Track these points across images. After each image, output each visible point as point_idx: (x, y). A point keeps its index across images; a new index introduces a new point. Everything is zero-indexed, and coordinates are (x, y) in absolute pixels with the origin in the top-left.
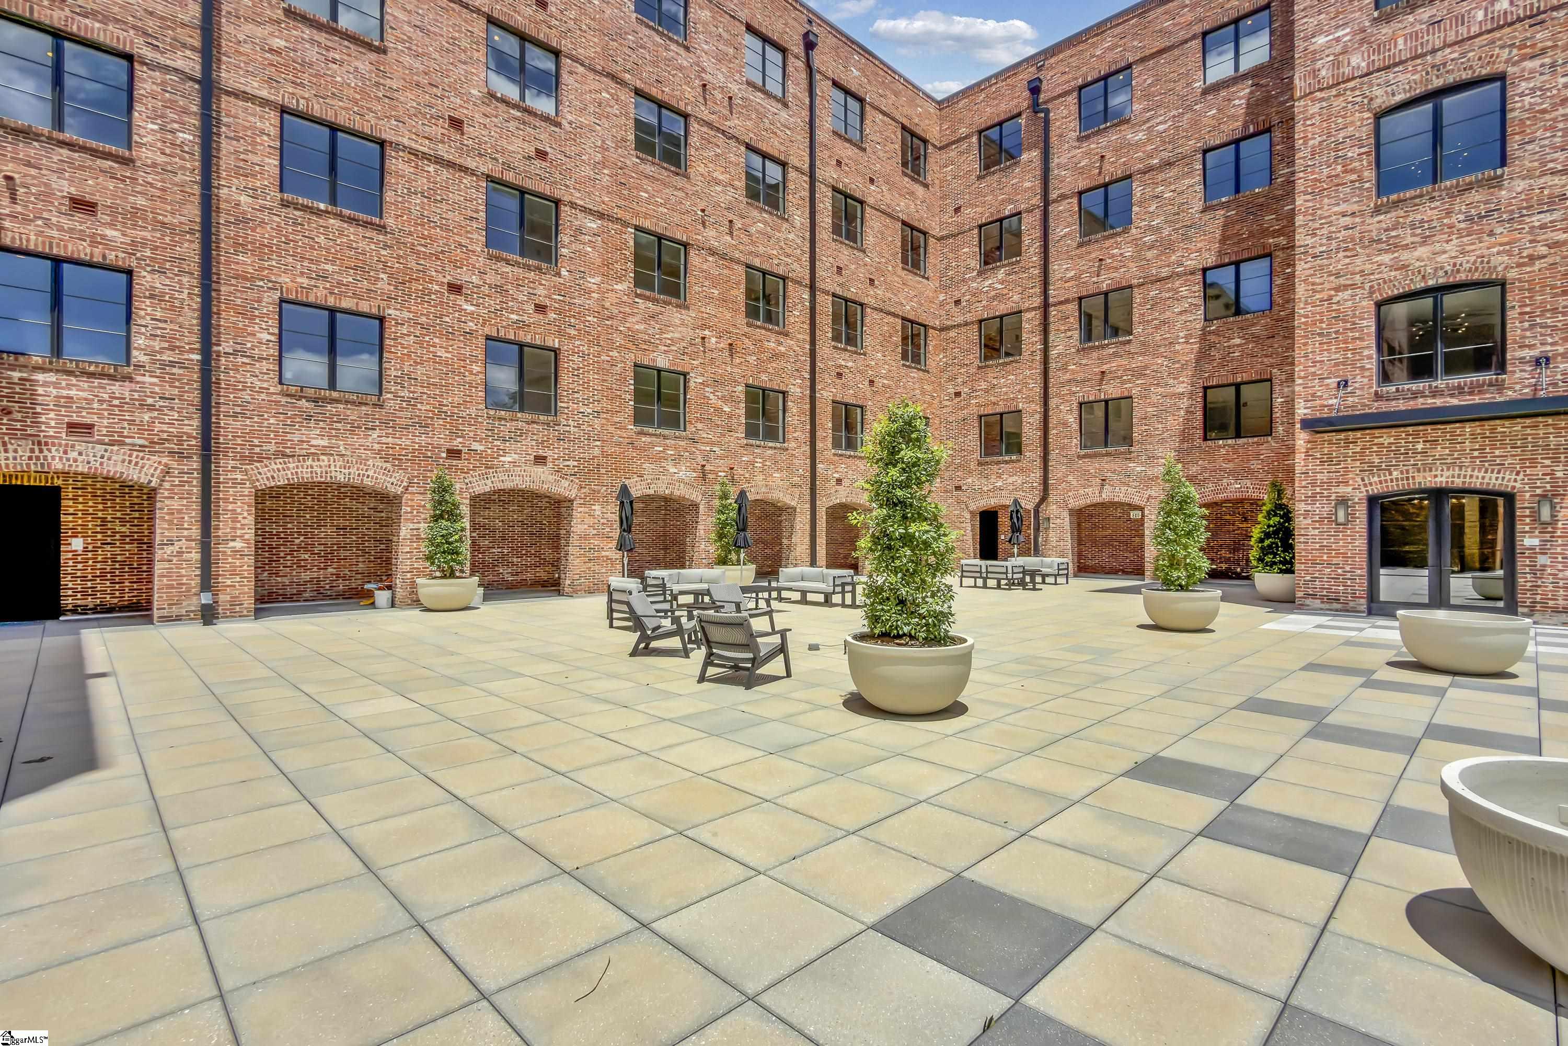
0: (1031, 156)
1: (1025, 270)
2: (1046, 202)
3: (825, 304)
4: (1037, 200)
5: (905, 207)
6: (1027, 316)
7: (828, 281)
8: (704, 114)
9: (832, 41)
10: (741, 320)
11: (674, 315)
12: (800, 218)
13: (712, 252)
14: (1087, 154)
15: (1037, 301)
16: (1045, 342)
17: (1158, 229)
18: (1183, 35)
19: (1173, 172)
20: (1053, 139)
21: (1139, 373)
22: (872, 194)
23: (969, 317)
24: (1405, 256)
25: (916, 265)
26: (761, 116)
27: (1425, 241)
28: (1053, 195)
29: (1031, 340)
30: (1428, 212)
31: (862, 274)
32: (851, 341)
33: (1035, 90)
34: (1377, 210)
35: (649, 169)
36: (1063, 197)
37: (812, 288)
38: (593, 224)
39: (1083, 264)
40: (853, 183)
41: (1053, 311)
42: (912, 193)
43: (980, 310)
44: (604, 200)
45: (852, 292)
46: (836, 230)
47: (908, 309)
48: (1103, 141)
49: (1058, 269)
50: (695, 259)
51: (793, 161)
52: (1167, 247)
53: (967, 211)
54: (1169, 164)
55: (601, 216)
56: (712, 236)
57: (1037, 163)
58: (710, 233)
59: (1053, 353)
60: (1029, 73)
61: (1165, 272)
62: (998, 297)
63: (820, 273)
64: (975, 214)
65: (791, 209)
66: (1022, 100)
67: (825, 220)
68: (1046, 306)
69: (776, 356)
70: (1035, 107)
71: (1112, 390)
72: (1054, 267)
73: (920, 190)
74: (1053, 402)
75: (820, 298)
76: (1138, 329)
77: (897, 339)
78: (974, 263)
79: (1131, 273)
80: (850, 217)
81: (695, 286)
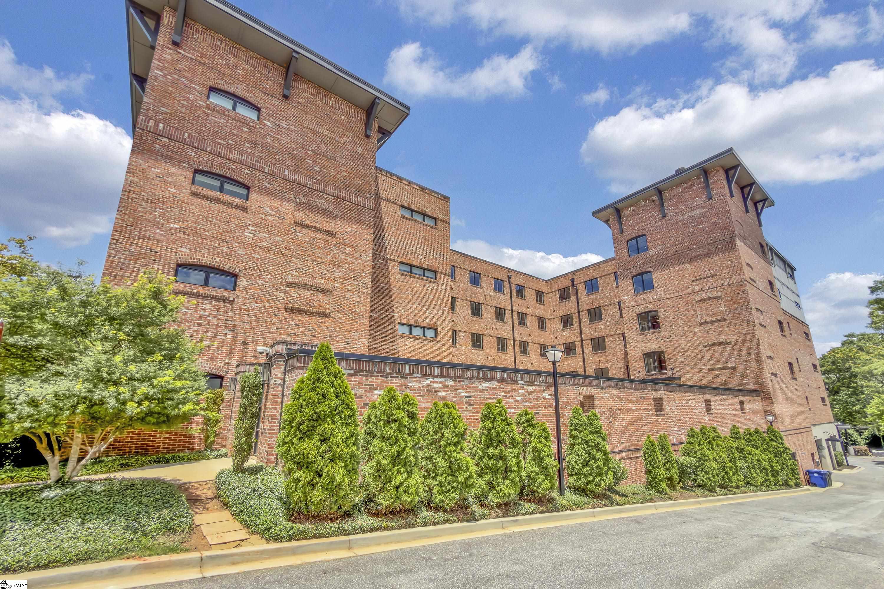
0: (573, 298)
1: (575, 330)
2: (579, 312)
3: (517, 344)
4: (576, 311)
5: (538, 313)
6: (577, 343)
7: (518, 337)
8: (485, 302)
9: (515, 274)
10: (496, 351)
11: (481, 353)
12: (509, 322)
13: (489, 336)
14: (589, 300)
15: (579, 339)
16: (583, 351)
17: (610, 322)
18: (609, 272)
19: (611, 307)
20: (579, 295)
21: (609, 361)
22: (528, 311)
23: (560, 343)
24: (646, 345)
25: (543, 328)
26: (498, 299)
27: (649, 342)
28: (581, 310)
29: (579, 350)
30: (649, 336)
31: (527, 334)
32: (525, 353)
33: (573, 281)
34: (640, 335)
35: (474, 318)
36: (583, 311)
37: (514, 340)
38: (463, 334)
39: (591, 330)
40: (523, 310)
41: (584, 342)
42: (540, 308)
43: (563, 341)
44: (465, 328)
45: (525, 339)
46: (519, 323)
47: (541, 342)
48: (593, 296)
49: (584, 330)
50: (484, 338)
51: (507, 308)
52: (612, 327)
53: (557, 312)
54: (609, 305)
55: (464, 332)
56: (488, 332)
57: (575, 301)
58: (488, 331)
59: (585, 354)
60: (571, 277)
61: (613, 333)
62: (568, 337)
63: (515, 335)
64: (559, 313)
65: (507, 320)
66: (569, 283)
67: (516, 321)
68: (582, 341)
69: (505, 360)
70: (573, 285)
71: (602, 366)
72: (583, 330)
73: (542, 306)
74: (587, 369)
75: (516, 342)
76: (607, 349)
77: (539, 350)
78: (560, 327)
79: (604, 333)
80: (523, 319)
81: (485, 345)
